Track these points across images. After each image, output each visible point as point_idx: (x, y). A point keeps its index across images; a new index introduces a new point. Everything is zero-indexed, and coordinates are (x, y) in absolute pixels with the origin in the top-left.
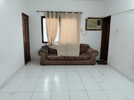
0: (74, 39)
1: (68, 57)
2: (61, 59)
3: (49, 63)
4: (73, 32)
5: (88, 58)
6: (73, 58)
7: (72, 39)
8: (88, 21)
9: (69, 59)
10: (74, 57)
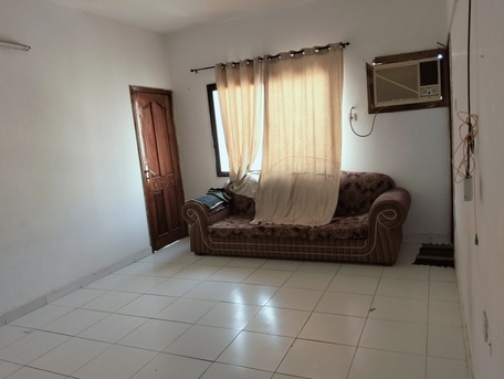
0: (317, 156)
1: (273, 230)
2: (249, 236)
3: (214, 246)
4: (311, 129)
5: (354, 233)
6: (293, 234)
7: (311, 155)
8: (375, 75)
9: (278, 234)
10: (296, 229)
